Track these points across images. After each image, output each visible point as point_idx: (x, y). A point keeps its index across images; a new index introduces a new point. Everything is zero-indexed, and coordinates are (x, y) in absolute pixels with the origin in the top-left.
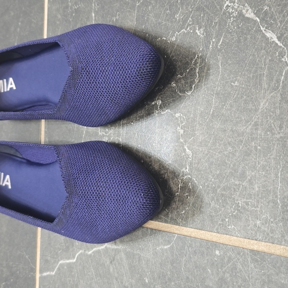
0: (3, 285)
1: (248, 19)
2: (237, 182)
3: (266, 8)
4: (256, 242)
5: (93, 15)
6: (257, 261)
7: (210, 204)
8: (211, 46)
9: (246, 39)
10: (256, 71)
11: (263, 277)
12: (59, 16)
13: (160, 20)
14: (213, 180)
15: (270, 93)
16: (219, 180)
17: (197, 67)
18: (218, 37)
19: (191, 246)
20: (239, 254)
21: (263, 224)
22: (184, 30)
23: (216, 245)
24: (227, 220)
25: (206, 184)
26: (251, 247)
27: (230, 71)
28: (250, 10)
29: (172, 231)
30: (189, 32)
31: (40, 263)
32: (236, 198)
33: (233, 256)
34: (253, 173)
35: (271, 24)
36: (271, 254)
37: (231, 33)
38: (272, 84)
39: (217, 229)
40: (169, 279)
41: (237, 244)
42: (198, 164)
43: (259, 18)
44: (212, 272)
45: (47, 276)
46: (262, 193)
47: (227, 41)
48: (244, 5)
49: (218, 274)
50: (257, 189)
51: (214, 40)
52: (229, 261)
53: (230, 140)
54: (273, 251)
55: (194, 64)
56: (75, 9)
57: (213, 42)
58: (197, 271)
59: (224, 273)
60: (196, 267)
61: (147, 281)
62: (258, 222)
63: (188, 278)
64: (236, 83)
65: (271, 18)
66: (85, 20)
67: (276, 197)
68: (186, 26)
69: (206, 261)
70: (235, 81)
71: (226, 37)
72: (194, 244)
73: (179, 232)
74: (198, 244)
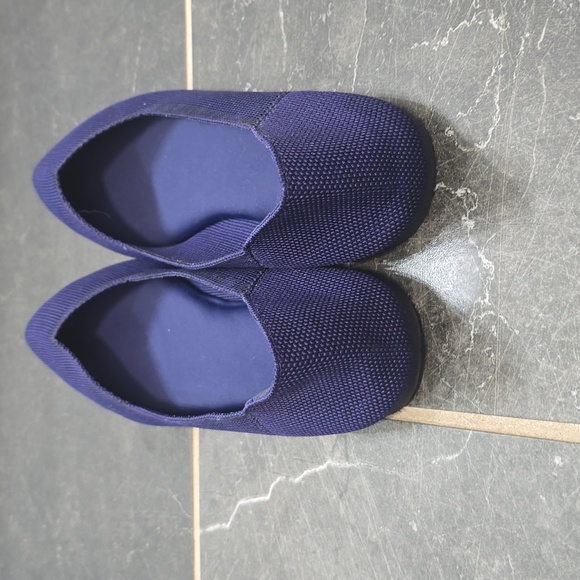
0: (132, 555)
5: (281, 14)
7: (537, 365)
8: (522, 48)
12: (215, 25)
13: (415, 9)
14: (541, 315)
16: (554, 315)
17: (496, 92)
18: (536, 28)
19: (502, 451)
22: (465, 22)
23: (553, 445)
24: (574, 393)
25: (527, 325)
27: (565, 93)
29: (462, 425)
30: (475, 26)
31: (201, 508)
37: (562, 16)
39: (555, 414)
40: (461, 521)
42: (509, 285)
44: (549, 500)
45: (216, 531)
47: (556, 33)
49: (561, 504)
51: (527, 35)
53: (572, 231)
55: (489, 88)
56: (245, 7)
57: (526, 40)
58: (517, 501)
59: (574, 500)
60: (515, 494)
61: (415, 528)
63: (499, 516)
64: (579, 116)
66: (266, 26)
68: (469, 14)
69: (535, 480)
70: (577, 111)
71: (551, 25)
72: (507, 447)
73: (475, 426)
74: (517, 447)
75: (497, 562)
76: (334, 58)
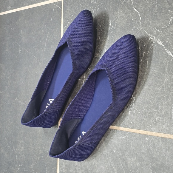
0: (39, 158)
1: (160, 45)
2: (155, 110)
3: (167, 41)
4: (163, 134)
6: (164, 141)
7: (143, 119)
8: (143, 55)
9: (159, 53)
10: (163, 66)
11: (166, 148)
14: (145, 109)
15: (169, 75)
16: (147, 110)
18: (147, 51)
19: (135, 136)
20: (156, 139)
21: (166, 127)
23: (146, 136)
24: (151, 125)
25: (142, 111)
26: (161, 136)
28: (160, 42)
29: (126, 131)
32: (155, 117)
33: (154, 140)
34: (162, 107)
35: (169, 48)
36: (169, 139)
37: (152, 50)
38: (170, 72)
39: (147, 129)
40: (125, 151)
41: (155, 135)
42: (138, 103)
43: (164, 45)
44: (144, 147)
46: (166, 115)
48: (158, 40)
49: (147, 147)
50: (164, 113)
51: (145, 52)
52: (152, 142)
53: (152, 93)
54: (170, 137)
58: (138, 147)
59: (150, 147)
60: (137, 145)
61: (115, 152)
62: (164, 126)
63: (134, 149)
64: (155, 71)
65: (169, 46)
67: (172, 116)
69: (142, 143)
70: (154, 69)
72: (136, 135)
73: (129, 131)
74: (138, 136)
75: (133, 159)
76: (100, 49)
